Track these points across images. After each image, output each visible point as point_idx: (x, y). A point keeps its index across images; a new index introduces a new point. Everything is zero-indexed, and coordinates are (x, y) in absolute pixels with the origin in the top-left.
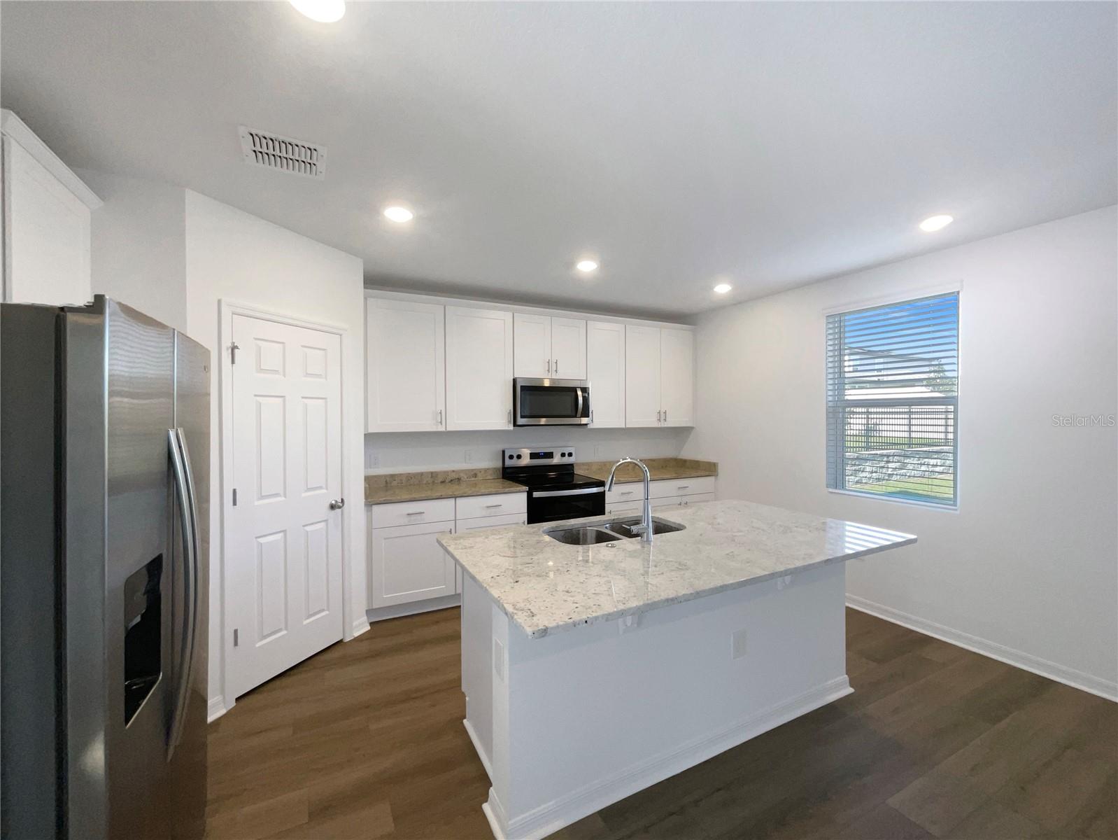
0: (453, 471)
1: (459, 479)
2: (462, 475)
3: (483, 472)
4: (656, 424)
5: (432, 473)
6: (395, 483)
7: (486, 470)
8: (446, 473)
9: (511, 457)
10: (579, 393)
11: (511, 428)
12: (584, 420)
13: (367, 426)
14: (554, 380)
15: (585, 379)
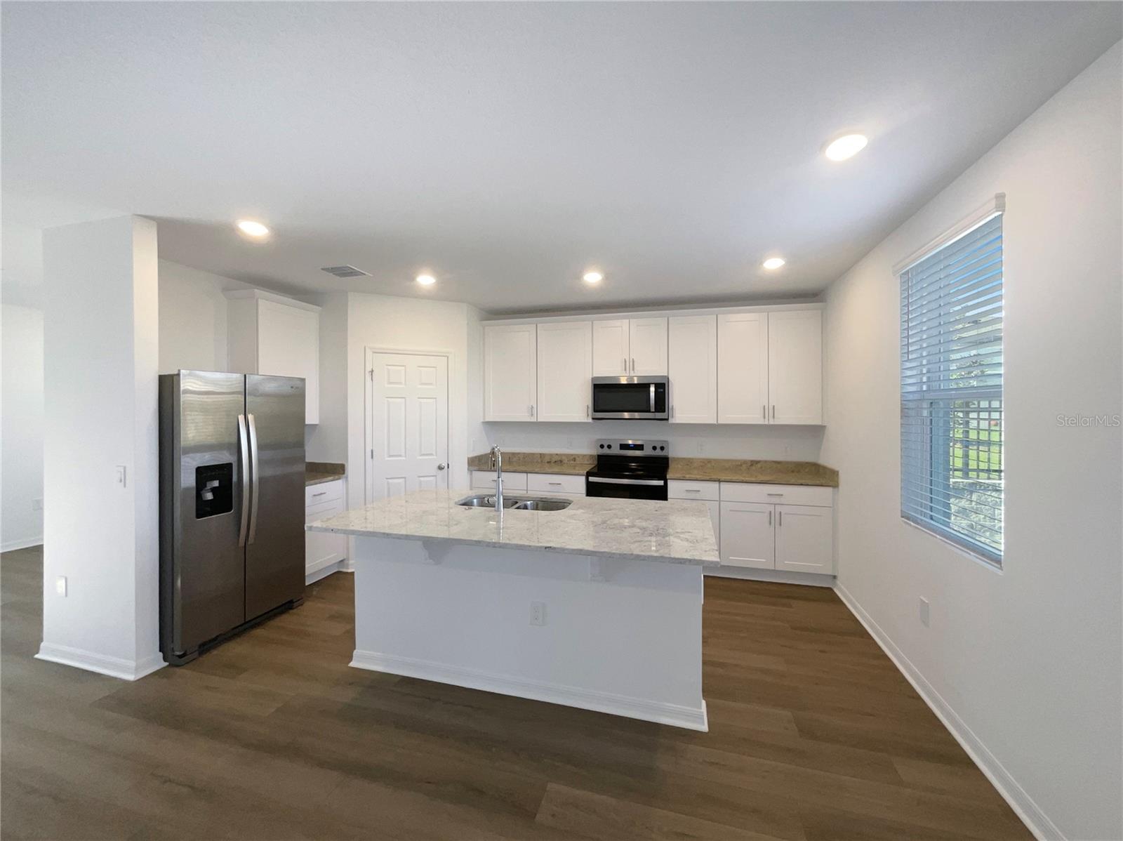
0: (557, 454)
1: (561, 461)
2: (564, 458)
3: (581, 457)
4: (761, 422)
5: (541, 454)
6: (515, 459)
7: (584, 456)
8: (551, 455)
9: (602, 446)
10: (652, 389)
11: (590, 420)
12: (659, 415)
13: (484, 416)
14: (632, 378)
15: (666, 375)
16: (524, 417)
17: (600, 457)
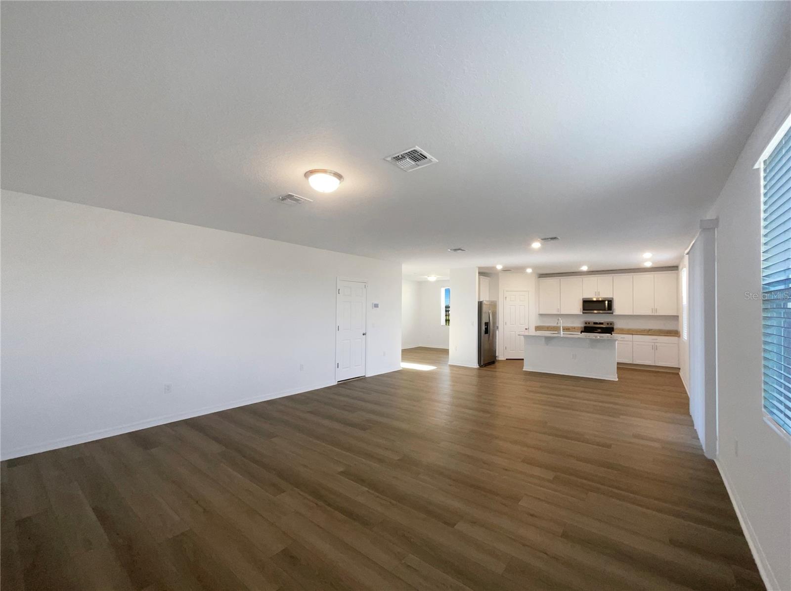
3: (577, 327)
4: (651, 314)
7: (579, 326)
9: (586, 323)
10: (607, 302)
11: (582, 313)
12: (610, 312)
13: (539, 312)
14: (599, 298)
15: (612, 297)
16: (555, 312)
17: (585, 327)
